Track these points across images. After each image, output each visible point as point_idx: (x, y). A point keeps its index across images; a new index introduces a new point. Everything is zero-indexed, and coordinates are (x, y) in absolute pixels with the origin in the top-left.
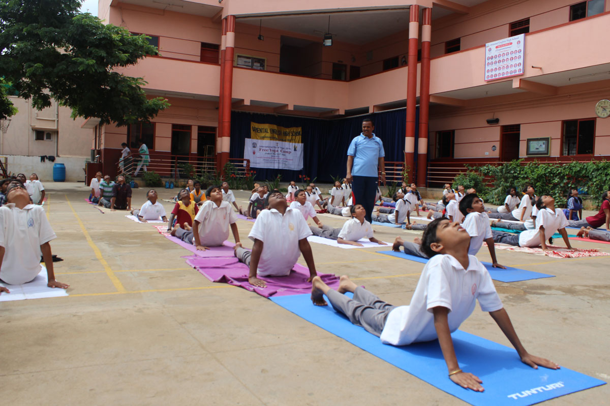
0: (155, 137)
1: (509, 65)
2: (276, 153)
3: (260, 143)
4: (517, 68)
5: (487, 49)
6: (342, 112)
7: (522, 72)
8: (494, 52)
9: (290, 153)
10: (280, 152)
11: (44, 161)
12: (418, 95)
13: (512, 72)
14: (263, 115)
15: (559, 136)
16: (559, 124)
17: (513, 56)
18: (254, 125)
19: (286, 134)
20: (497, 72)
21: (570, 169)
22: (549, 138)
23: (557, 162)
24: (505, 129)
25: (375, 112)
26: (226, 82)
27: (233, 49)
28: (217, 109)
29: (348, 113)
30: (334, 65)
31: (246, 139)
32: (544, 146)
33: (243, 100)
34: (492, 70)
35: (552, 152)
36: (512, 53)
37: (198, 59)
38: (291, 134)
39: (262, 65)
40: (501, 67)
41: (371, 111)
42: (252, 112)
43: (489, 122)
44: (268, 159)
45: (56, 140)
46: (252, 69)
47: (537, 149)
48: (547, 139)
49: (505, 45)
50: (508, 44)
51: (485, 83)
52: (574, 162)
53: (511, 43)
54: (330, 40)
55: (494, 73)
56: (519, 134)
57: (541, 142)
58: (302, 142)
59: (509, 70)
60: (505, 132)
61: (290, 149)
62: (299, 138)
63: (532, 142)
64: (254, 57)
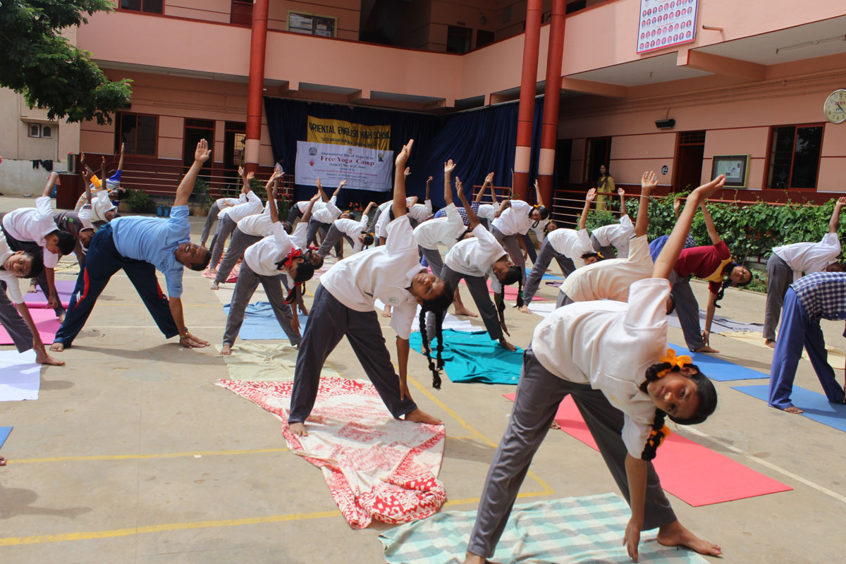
0: (158, 137)
1: (674, 25)
2: (349, 164)
3: (321, 147)
4: (685, 30)
6: (450, 104)
9: (372, 164)
10: (355, 163)
11: (37, 167)
14: (329, 105)
15: (764, 154)
16: (766, 132)
17: (681, 8)
18: (313, 120)
19: (365, 136)
20: (655, 38)
22: (746, 156)
23: (735, 201)
24: (682, 137)
25: (492, 104)
29: (460, 104)
30: (451, 28)
31: (298, 142)
32: (738, 170)
33: (287, 82)
34: (648, 34)
35: (751, 180)
37: (227, 19)
38: (373, 136)
39: (330, 28)
40: (662, 28)
41: (487, 103)
42: (310, 101)
43: (659, 125)
44: (335, 173)
45: (56, 139)
46: (314, 35)
47: (728, 174)
48: (744, 158)
51: (638, 57)
52: (761, 203)
55: (650, 39)
56: (702, 149)
57: (735, 163)
58: (390, 149)
59: (673, 34)
60: (686, 142)
61: (371, 158)
62: (385, 142)
63: (720, 162)
64: (316, 15)
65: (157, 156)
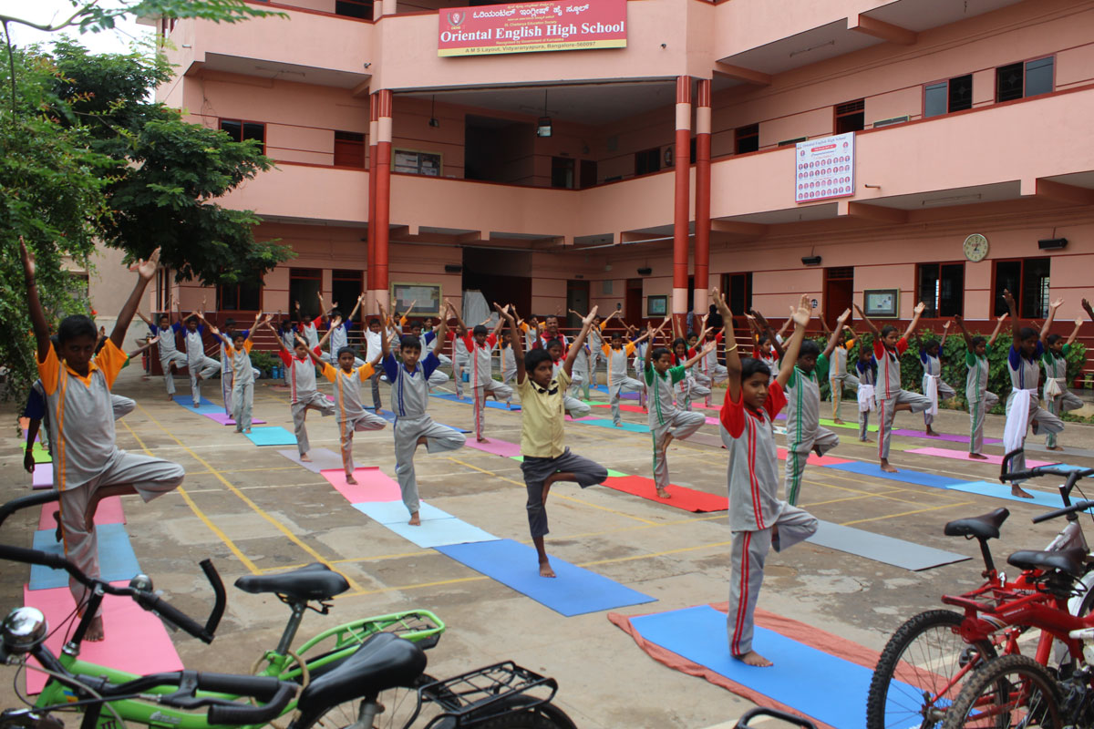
0: (263, 290)
1: (832, 180)
4: (844, 185)
5: (799, 151)
6: (570, 241)
7: (851, 192)
8: (809, 158)
12: (692, 218)
13: (836, 191)
15: (913, 288)
16: (912, 269)
17: (838, 165)
20: (815, 189)
22: (896, 290)
24: (831, 274)
25: (624, 243)
26: (378, 198)
27: (389, 145)
28: (365, 240)
29: (580, 242)
32: (889, 303)
33: (407, 227)
34: (806, 186)
35: (902, 312)
36: (836, 160)
37: (330, 160)
39: (436, 165)
40: (820, 182)
41: (616, 241)
43: (805, 261)
46: (420, 175)
47: (880, 306)
48: (894, 292)
49: (824, 148)
50: (830, 147)
51: (796, 206)
53: (834, 146)
54: (549, 128)
55: (809, 190)
56: (851, 283)
57: (885, 297)
59: (832, 187)
60: (832, 277)
63: (871, 296)
64: (422, 152)
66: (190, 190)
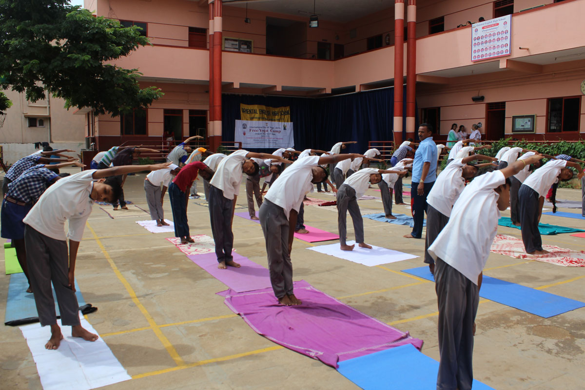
0: (148, 122)
1: (496, 46)
2: (266, 133)
3: (249, 123)
4: (504, 49)
5: (474, 30)
6: (329, 91)
7: (509, 53)
8: (481, 33)
9: (279, 132)
10: (270, 132)
12: (405, 74)
13: (498, 53)
14: (252, 96)
15: (545, 114)
16: (545, 102)
17: (500, 36)
18: (243, 106)
19: (274, 114)
20: (484, 53)
21: (558, 148)
22: (534, 115)
23: (545, 142)
24: (490, 106)
25: (362, 91)
26: (215, 66)
27: (221, 33)
28: (207, 92)
29: (334, 91)
31: (236, 120)
32: (529, 123)
33: (233, 83)
34: (479, 51)
35: (538, 129)
36: (498, 33)
37: (187, 44)
38: (280, 114)
39: (249, 47)
40: (488, 48)
41: (357, 90)
42: (240, 94)
43: (475, 99)
44: (258, 139)
45: (49, 127)
46: (239, 52)
47: (523, 126)
48: (532, 117)
49: (491, 26)
50: (495, 25)
51: (472, 63)
52: (562, 142)
53: (498, 24)
54: (316, 22)
55: (480, 54)
56: (504, 112)
57: (526, 120)
58: (291, 121)
59: (496, 50)
60: (491, 109)
61: (279, 128)
62: (288, 117)
63: (517, 120)
64: (241, 39)
65: (148, 135)
66: (96, 56)
